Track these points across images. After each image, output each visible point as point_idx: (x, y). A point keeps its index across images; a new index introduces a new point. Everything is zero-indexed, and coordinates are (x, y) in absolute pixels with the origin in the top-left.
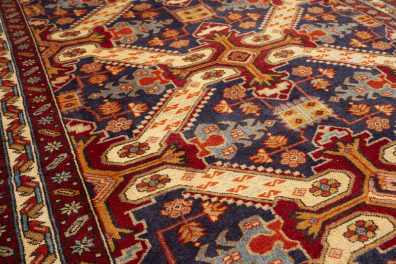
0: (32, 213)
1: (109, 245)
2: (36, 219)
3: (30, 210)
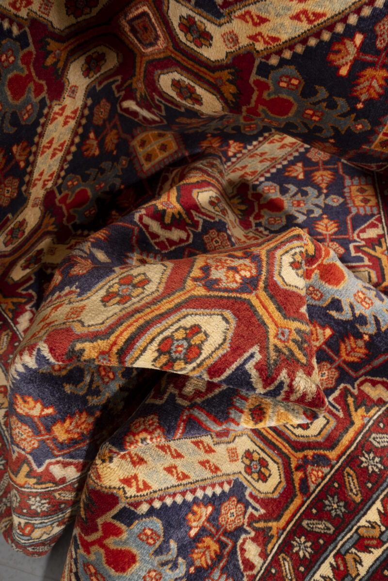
0: (376, 533)
1: (376, 413)
2: (379, 523)
3: (373, 538)
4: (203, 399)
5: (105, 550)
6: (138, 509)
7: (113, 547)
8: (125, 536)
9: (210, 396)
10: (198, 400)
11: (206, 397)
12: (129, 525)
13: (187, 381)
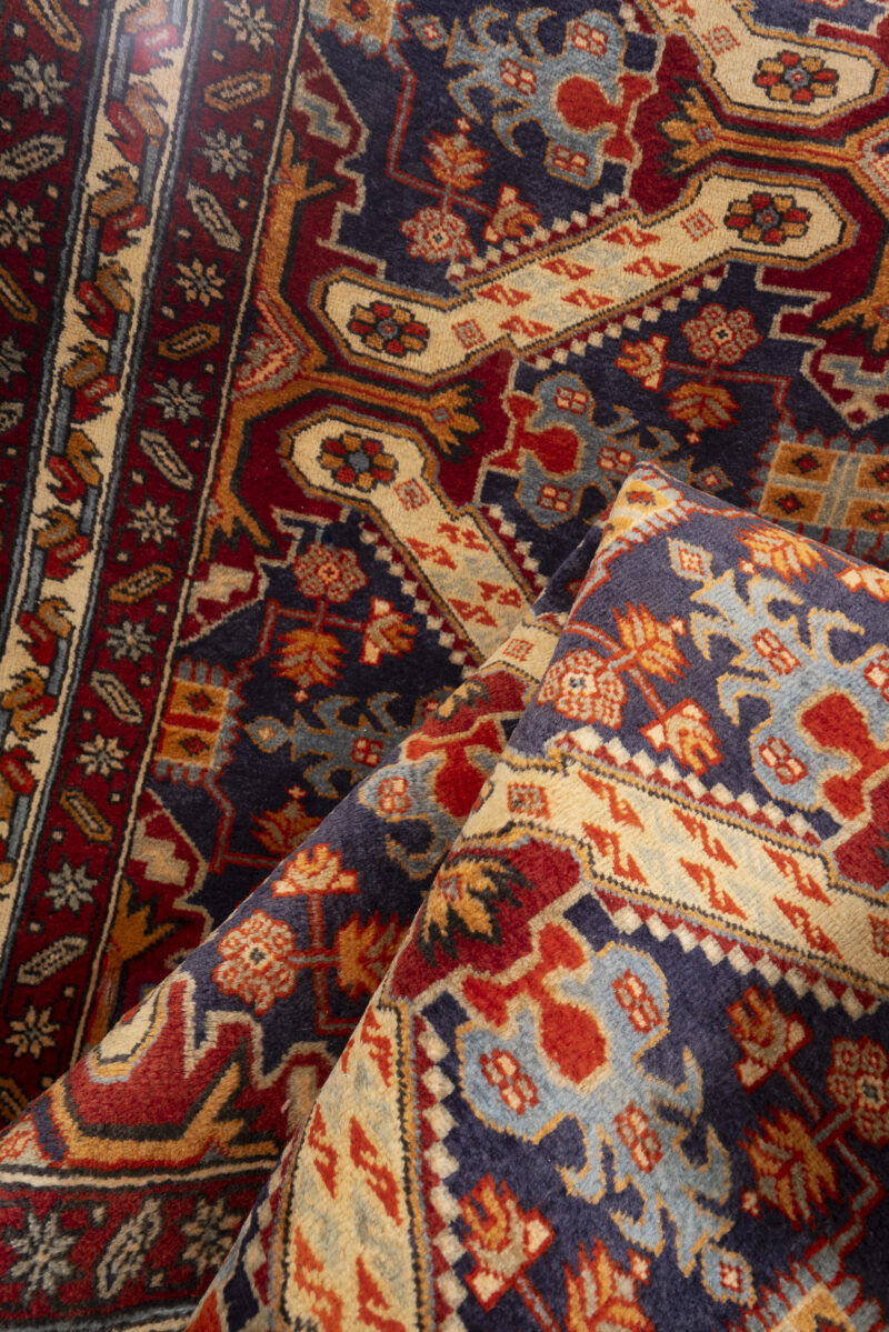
5: (544, 1005)
6: (618, 913)
7: (561, 998)
8: (586, 971)
12: (598, 945)
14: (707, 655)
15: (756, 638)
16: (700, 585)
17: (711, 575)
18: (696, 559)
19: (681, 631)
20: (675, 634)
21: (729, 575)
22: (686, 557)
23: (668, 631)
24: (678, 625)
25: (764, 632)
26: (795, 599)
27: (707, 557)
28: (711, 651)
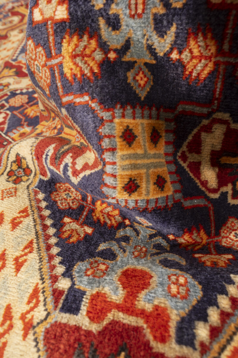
4: (201, 125)
9: (195, 131)
10: (205, 122)
11: (198, 128)
13: (224, 139)
14: (173, 29)
15: (140, 16)
16: (146, 64)
17: (136, 66)
18: (138, 78)
19: (175, 52)
20: (180, 53)
21: (127, 58)
22: (142, 83)
23: (183, 56)
24: (174, 56)
25: (132, 16)
26: (102, 22)
27: (130, 75)
28: (169, 28)
